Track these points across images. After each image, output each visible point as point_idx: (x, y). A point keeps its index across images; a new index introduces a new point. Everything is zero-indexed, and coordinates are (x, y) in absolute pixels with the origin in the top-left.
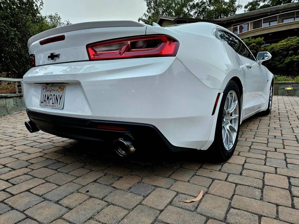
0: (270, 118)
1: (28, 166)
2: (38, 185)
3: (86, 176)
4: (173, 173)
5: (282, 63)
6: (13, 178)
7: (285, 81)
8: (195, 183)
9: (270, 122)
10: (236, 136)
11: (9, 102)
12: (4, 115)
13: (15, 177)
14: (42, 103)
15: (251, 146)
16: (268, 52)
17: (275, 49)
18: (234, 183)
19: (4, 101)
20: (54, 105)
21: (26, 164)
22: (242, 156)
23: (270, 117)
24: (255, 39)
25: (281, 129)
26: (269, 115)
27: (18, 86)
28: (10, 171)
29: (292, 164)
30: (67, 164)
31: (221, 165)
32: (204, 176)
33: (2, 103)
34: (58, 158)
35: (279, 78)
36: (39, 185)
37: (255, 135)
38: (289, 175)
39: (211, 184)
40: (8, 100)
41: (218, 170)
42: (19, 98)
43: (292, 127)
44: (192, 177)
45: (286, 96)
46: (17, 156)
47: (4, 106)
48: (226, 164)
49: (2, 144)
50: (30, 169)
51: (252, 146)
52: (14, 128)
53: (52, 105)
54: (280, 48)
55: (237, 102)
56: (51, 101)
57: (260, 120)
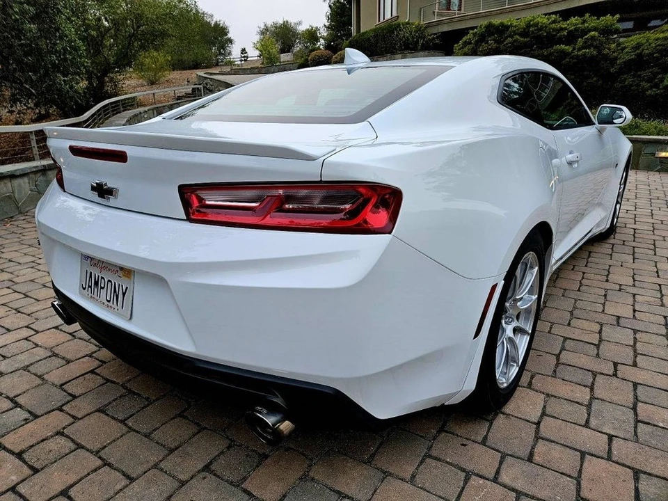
0: (612, 249)
1: (63, 405)
2: (86, 476)
3: (190, 449)
4: (381, 444)
5: (657, 86)
6: (32, 446)
7: (658, 135)
8: (427, 486)
9: (611, 262)
10: (527, 344)
11: (20, 186)
12: (12, 217)
13: (36, 444)
14: (84, 289)
15: (560, 352)
16: (624, 108)
17: (643, 50)
18: (513, 490)
19: (9, 184)
20: (111, 304)
21: (60, 397)
22: (537, 391)
23: (613, 245)
24: (598, 19)
25: (634, 290)
26: (612, 241)
27: (37, 141)
28: (26, 420)
29: (648, 424)
30: (150, 402)
31: (488, 420)
32: (447, 462)
33: (5, 189)
34: (129, 380)
35: (645, 125)
36: (89, 474)
37: (572, 313)
38: (638, 467)
39: (463, 488)
40: (16, 182)
41: (480, 439)
42: (43, 174)
43: (660, 285)
44: (421, 462)
45: (656, 171)
46: (39, 369)
47: (9, 197)
48: (500, 421)
49: (7, 323)
50: (69, 415)
51: (564, 353)
52: (34, 265)
53: (106, 303)
54: (656, 47)
55: (536, 269)
56: (103, 292)
57: (589, 256)
